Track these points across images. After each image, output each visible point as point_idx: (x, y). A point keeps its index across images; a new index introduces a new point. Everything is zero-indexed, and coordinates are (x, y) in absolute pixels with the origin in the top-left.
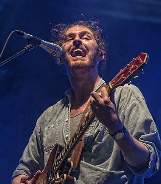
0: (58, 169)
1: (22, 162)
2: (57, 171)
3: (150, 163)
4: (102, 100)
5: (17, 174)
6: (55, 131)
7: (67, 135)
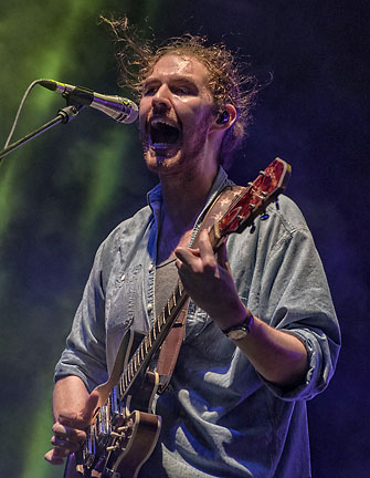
0: (128, 393)
1: (72, 346)
2: (126, 397)
3: (309, 373)
4: (198, 263)
5: (63, 373)
6: (127, 291)
7: (150, 305)
